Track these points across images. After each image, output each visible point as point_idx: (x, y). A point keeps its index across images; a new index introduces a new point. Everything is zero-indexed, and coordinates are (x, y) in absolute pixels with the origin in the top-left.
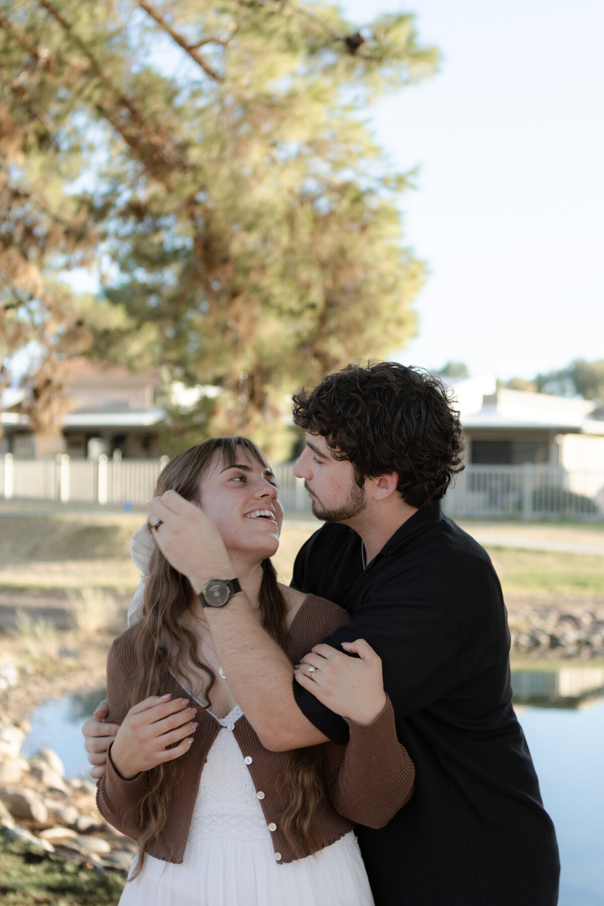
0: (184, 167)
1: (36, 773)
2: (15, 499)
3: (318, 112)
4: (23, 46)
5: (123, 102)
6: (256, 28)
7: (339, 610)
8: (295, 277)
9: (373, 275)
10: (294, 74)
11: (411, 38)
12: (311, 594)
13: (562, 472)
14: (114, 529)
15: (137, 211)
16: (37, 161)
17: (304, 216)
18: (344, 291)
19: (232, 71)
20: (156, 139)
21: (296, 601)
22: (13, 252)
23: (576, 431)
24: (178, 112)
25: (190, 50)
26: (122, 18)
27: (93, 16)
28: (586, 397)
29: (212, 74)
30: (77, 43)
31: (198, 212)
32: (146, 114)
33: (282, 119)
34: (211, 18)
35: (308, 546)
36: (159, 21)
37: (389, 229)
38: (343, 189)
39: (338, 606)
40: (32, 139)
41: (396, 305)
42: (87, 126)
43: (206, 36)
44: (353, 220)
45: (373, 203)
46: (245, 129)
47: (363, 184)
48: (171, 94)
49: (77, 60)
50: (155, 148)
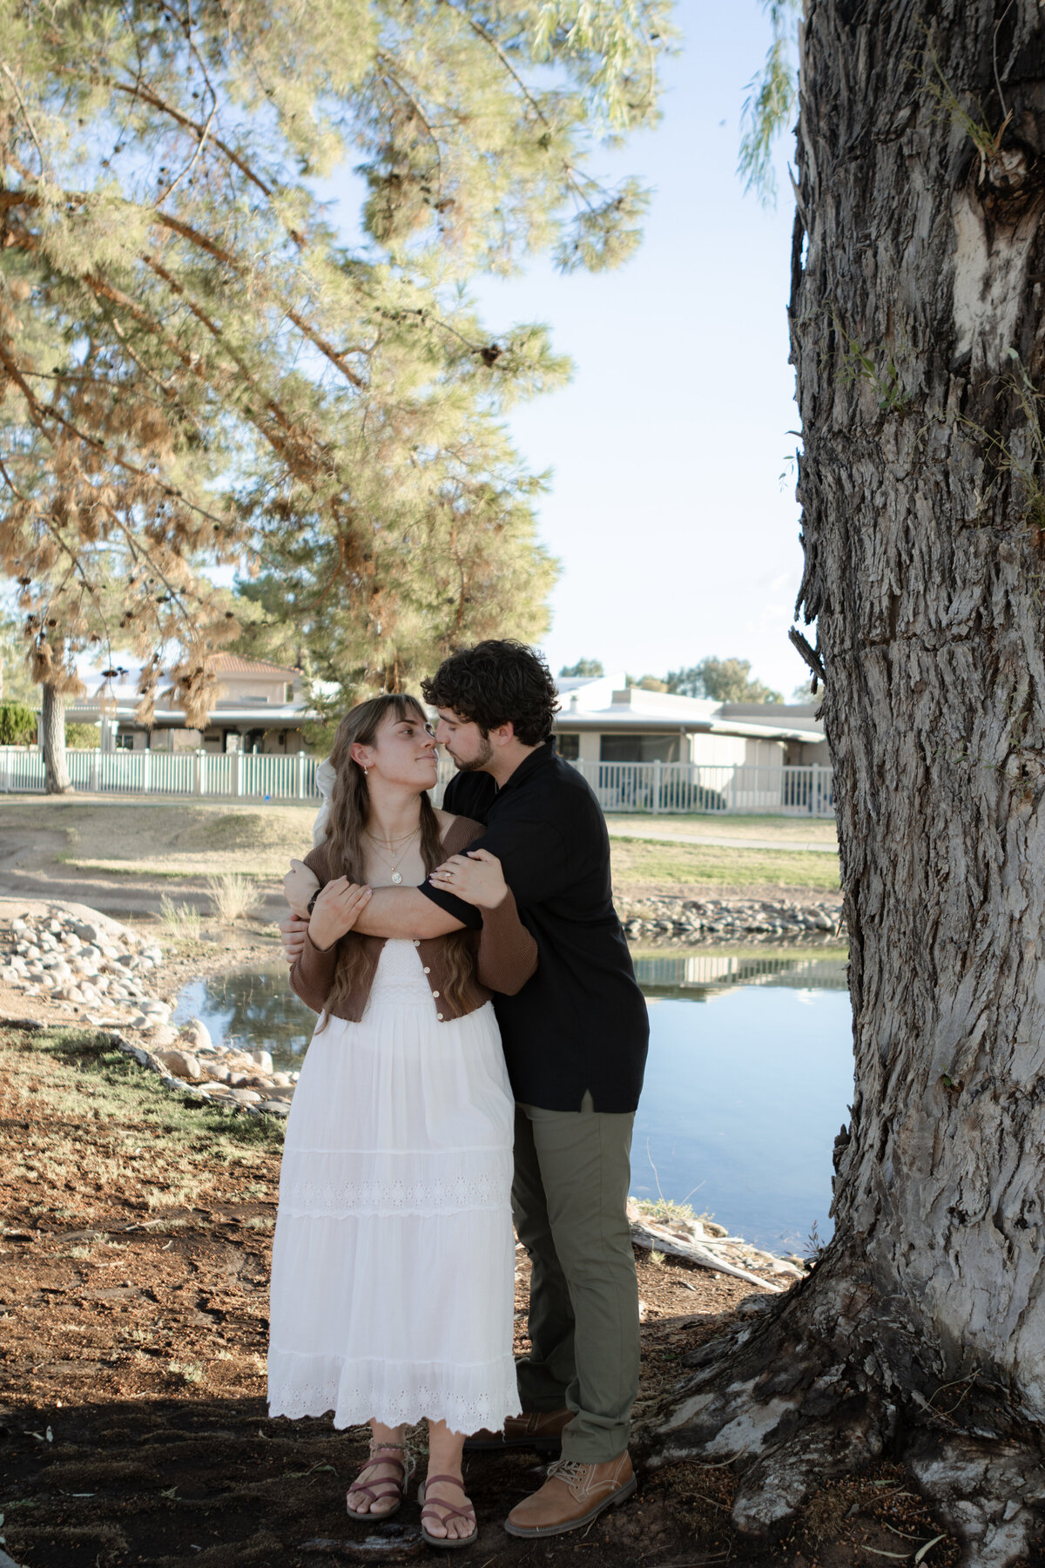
0: (326, 465)
1: (188, 1037)
2: (153, 791)
3: (458, 419)
4: (175, 351)
5: (271, 405)
6: (398, 338)
8: (433, 574)
9: (508, 573)
10: (434, 382)
11: (544, 350)
13: (691, 767)
14: (255, 819)
15: (282, 509)
16: (186, 458)
17: (442, 516)
18: (480, 587)
19: (376, 379)
20: (302, 441)
21: (447, 821)
22: (166, 548)
23: (704, 729)
24: (324, 416)
25: (335, 357)
26: (271, 326)
27: (242, 323)
28: (717, 698)
29: (356, 381)
30: (229, 350)
31: (341, 510)
32: (292, 419)
33: (423, 425)
34: (356, 327)
36: (307, 330)
37: (523, 528)
38: (481, 490)
40: (182, 439)
41: (530, 599)
42: (236, 427)
43: (352, 344)
44: (490, 520)
45: (507, 504)
46: (388, 431)
47: (499, 486)
48: (318, 398)
49: (227, 365)
50: (300, 449)
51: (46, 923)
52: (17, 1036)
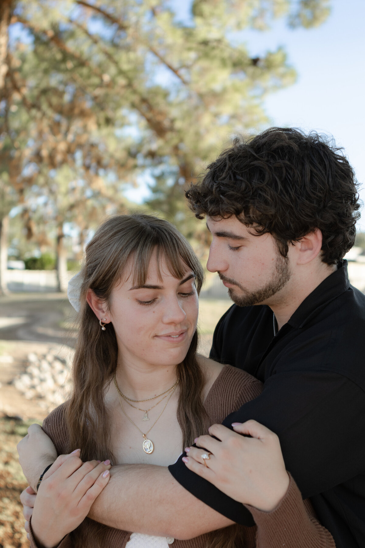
0: (172, 129)
4: (96, 75)
5: (144, 100)
6: (207, 55)
7: (254, 382)
12: (228, 365)
15: (151, 154)
21: (213, 373)
22: (91, 172)
24: (170, 104)
25: (175, 71)
27: (128, 58)
29: (185, 82)
30: (121, 72)
31: (180, 152)
35: (226, 318)
39: (253, 378)
40: (102, 121)
42: (128, 114)
48: (166, 95)
49: (122, 81)
51: (44, 357)
52: (9, 426)
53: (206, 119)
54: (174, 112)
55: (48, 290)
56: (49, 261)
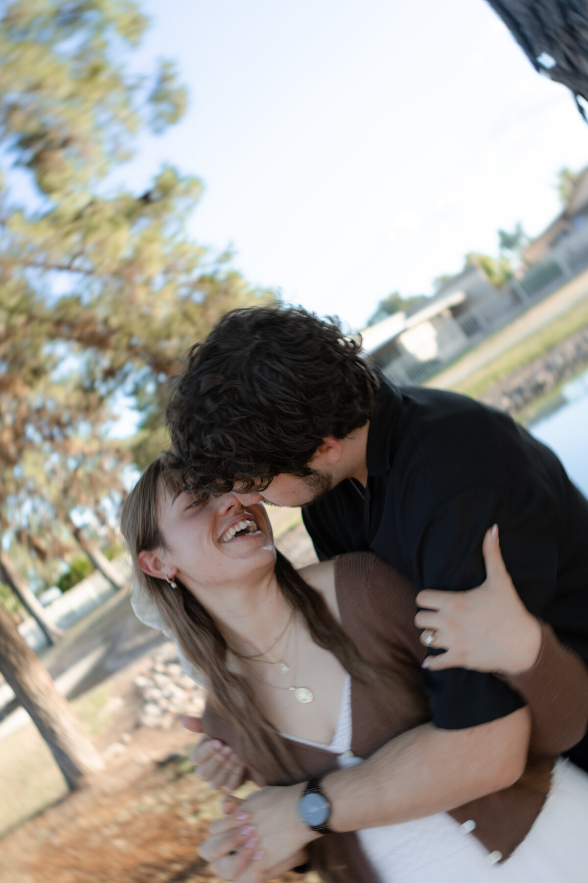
0: (111, 332)
3: (158, 249)
5: (59, 323)
6: (89, 229)
7: (374, 560)
15: (109, 373)
17: (192, 310)
19: (96, 263)
20: (89, 329)
22: (59, 440)
24: (89, 307)
25: (68, 268)
29: (89, 273)
30: (12, 311)
31: (138, 350)
32: (74, 320)
36: (45, 266)
37: (239, 283)
38: (201, 281)
40: (30, 377)
42: (52, 349)
43: (71, 254)
44: (218, 293)
45: (221, 276)
46: (127, 289)
47: (208, 270)
48: (77, 300)
49: (19, 320)
50: (93, 334)
51: (153, 671)
52: (169, 772)
53: (141, 295)
54: (101, 312)
55: (104, 598)
56: (83, 566)
